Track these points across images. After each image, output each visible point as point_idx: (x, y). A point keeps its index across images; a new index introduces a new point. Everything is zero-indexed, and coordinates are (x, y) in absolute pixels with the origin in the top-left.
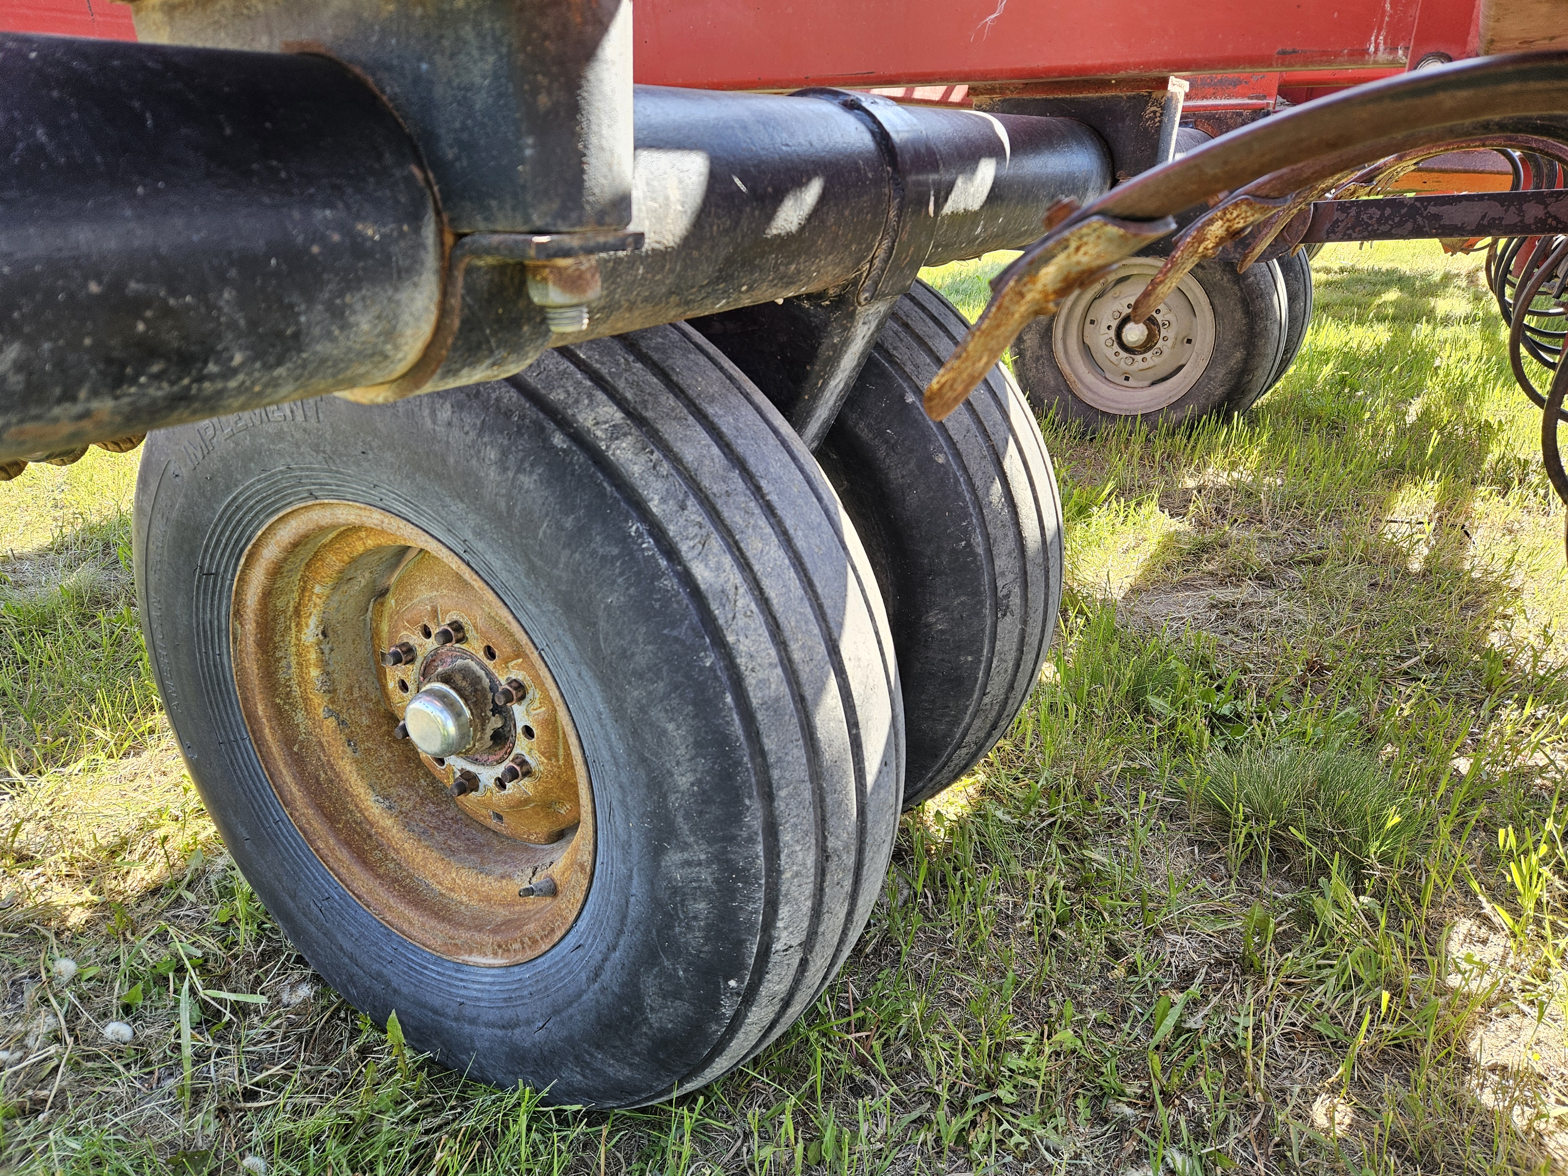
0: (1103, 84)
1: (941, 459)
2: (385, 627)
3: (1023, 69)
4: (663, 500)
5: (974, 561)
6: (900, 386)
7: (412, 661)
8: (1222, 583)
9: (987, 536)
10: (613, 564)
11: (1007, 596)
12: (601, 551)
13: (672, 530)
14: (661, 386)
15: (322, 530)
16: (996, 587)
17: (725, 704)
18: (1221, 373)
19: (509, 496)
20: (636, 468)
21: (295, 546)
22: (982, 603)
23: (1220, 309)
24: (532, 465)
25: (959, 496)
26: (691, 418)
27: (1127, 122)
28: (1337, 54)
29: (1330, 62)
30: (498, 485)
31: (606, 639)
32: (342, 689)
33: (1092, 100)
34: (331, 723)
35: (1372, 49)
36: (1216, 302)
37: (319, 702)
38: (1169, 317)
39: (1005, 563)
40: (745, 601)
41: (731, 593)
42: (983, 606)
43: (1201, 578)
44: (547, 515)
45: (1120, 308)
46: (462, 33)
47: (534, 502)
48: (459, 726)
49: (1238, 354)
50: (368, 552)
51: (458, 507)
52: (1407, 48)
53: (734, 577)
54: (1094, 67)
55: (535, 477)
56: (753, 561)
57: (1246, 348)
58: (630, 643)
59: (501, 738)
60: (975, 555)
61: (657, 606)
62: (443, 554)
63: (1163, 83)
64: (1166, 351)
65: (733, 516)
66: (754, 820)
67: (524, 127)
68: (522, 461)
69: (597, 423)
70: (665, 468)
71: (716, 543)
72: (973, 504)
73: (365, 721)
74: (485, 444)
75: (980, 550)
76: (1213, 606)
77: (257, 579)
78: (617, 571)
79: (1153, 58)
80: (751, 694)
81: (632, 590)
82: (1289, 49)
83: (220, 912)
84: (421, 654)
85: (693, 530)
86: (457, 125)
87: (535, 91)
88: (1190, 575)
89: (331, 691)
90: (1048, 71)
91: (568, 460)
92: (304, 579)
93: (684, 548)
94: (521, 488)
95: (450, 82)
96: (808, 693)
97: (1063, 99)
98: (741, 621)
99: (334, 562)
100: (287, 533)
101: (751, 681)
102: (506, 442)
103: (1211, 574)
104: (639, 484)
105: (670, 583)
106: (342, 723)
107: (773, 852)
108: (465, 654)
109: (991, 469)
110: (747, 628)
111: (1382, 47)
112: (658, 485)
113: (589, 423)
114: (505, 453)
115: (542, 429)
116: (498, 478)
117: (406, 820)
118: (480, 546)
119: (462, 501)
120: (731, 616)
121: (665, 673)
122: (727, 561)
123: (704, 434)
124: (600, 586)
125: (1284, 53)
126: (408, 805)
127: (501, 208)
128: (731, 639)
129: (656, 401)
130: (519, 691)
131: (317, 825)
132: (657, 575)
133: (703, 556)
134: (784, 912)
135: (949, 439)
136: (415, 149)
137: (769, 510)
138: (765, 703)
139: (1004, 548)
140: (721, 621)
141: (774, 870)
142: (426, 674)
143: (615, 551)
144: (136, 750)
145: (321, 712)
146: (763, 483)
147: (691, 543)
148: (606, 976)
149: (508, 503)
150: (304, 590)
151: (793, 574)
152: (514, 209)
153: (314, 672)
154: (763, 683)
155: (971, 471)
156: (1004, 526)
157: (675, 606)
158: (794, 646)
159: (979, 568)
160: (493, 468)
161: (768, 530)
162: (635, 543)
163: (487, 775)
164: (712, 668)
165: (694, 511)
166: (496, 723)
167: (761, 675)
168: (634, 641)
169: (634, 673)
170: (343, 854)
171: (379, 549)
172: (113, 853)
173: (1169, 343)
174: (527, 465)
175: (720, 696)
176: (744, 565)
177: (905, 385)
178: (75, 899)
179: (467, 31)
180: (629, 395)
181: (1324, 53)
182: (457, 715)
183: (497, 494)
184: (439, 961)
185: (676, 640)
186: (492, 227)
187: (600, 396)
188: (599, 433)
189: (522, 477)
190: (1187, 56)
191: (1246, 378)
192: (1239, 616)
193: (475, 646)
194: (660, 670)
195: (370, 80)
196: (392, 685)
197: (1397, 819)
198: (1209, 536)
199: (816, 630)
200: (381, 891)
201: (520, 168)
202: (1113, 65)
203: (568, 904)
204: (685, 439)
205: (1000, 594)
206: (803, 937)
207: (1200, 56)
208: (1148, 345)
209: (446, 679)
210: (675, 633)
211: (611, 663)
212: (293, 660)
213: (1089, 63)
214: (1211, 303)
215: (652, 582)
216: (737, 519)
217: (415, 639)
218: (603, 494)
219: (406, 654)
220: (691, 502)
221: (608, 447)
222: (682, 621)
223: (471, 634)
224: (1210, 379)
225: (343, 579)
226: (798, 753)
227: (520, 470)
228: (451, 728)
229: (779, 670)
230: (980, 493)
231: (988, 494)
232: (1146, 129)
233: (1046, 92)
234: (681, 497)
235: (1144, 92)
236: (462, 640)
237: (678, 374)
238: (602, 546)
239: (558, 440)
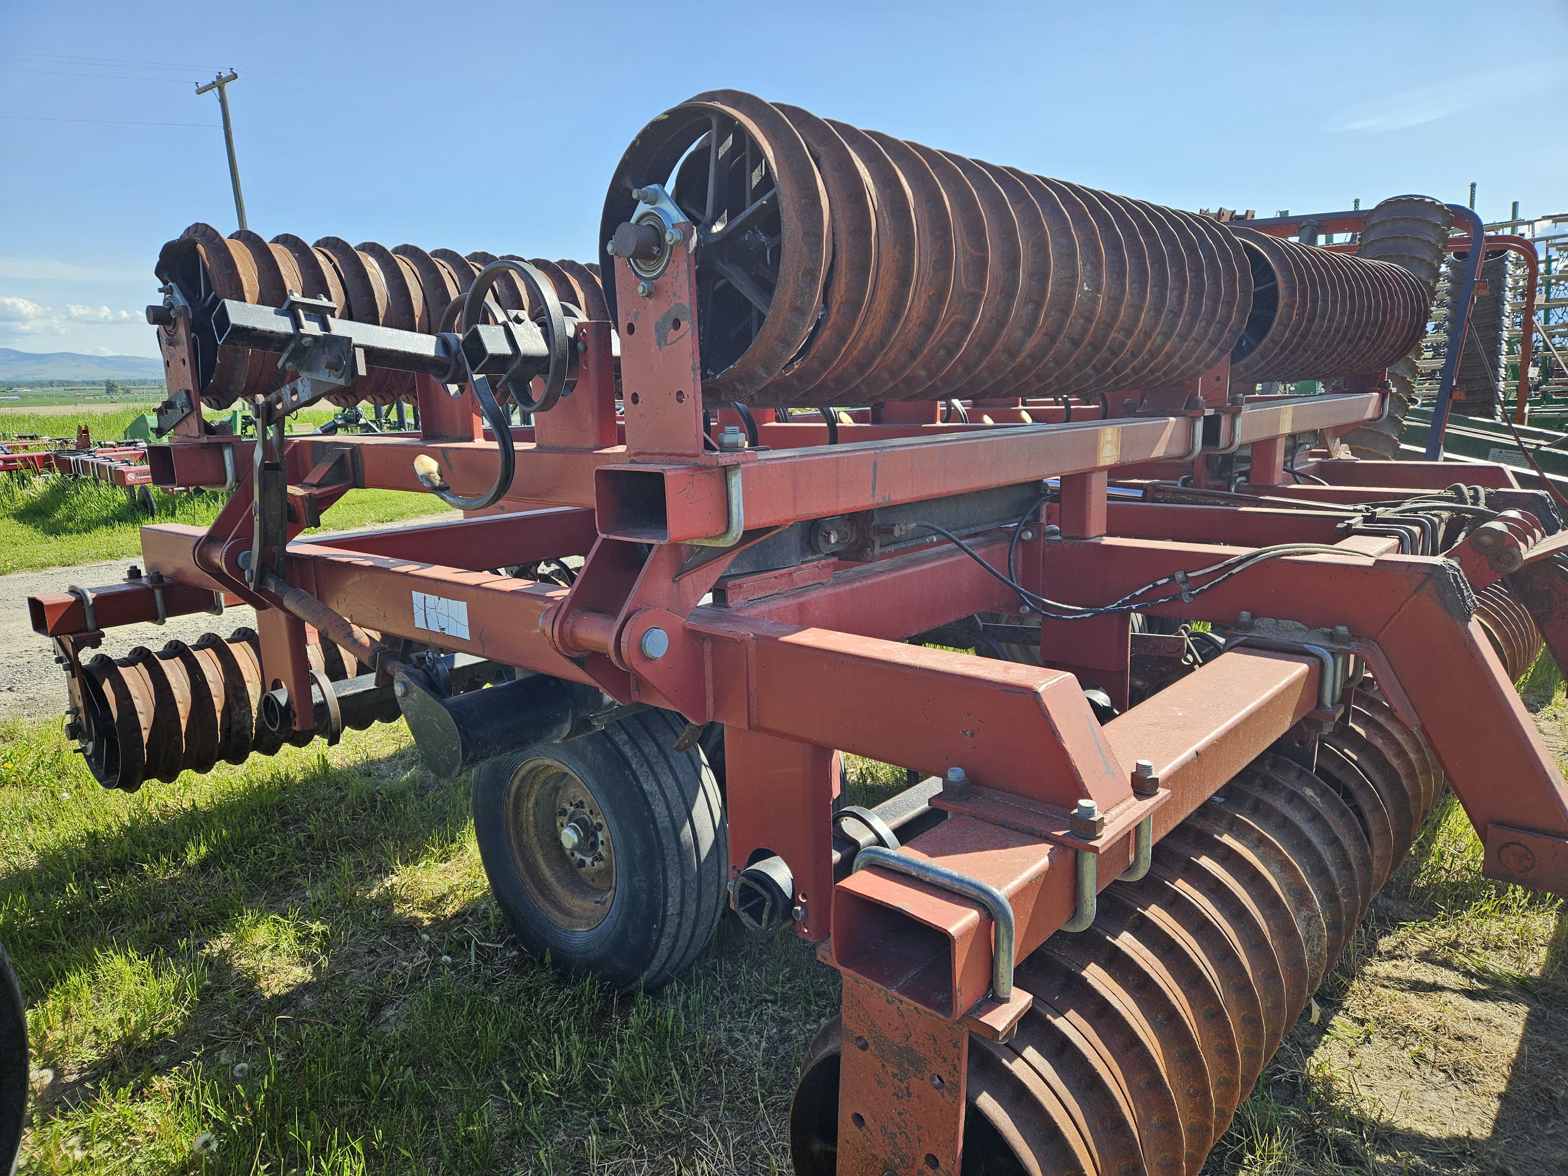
2: (558, 802)
7: (565, 815)
10: (620, 783)
14: (642, 728)
15: (539, 766)
17: (650, 828)
21: (530, 772)
30: (591, 757)
32: (540, 826)
34: (535, 839)
37: (532, 830)
44: (604, 767)
48: (579, 839)
50: (554, 774)
51: (580, 763)
53: (656, 788)
55: (601, 756)
58: (625, 809)
59: (594, 846)
62: (576, 777)
65: (658, 769)
66: (659, 867)
68: (598, 751)
69: (620, 740)
70: (639, 754)
71: (651, 778)
73: (548, 840)
77: (517, 782)
78: (620, 785)
80: (658, 825)
81: (624, 791)
83: (483, 924)
84: (569, 812)
85: (644, 773)
89: (536, 826)
91: (611, 751)
92: (532, 783)
93: (641, 779)
94: (597, 759)
96: (678, 826)
98: (657, 802)
99: (542, 777)
100: (528, 767)
105: (636, 789)
106: (539, 839)
107: (665, 878)
108: (584, 813)
112: (635, 759)
115: (604, 741)
116: (592, 755)
117: (559, 880)
118: (585, 775)
119: (581, 761)
122: (654, 783)
126: (560, 874)
130: (600, 827)
131: (527, 879)
133: (647, 781)
134: (670, 900)
137: (671, 768)
140: (651, 802)
141: (666, 885)
142: (570, 821)
143: (620, 778)
144: (446, 860)
145: (532, 834)
147: (644, 777)
148: (618, 925)
149: (594, 763)
150: (531, 787)
151: (676, 788)
153: (531, 818)
157: (637, 797)
160: (591, 753)
161: (669, 774)
162: (626, 776)
163: (588, 860)
165: (645, 768)
166: (592, 839)
170: (535, 891)
171: (557, 773)
172: (438, 901)
174: (600, 753)
176: (659, 785)
178: (425, 916)
182: (579, 835)
183: (591, 760)
184: (566, 931)
185: (637, 807)
187: (622, 732)
188: (620, 743)
189: (598, 756)
193: (587, 810)
194: (631, 816)
196: (558, 824)
199: (683, 806)
200: (547, 905)
203: (608, 904)
204: (647, 746)
206: (678, 911)
209: (576, 822)
210: (636, 805)
212: (524, 813)
215: (630, 789)
216: (660, 770)
217: (567, 807)
219: (564, 812)
221: (622, 748)
223: (586, 805)
225: (545, 783)
226: (673, 846)
228: (576, 840)
236: (583, 807)
237: (648, 723)
238: (617, 777)
239: (609, 745)
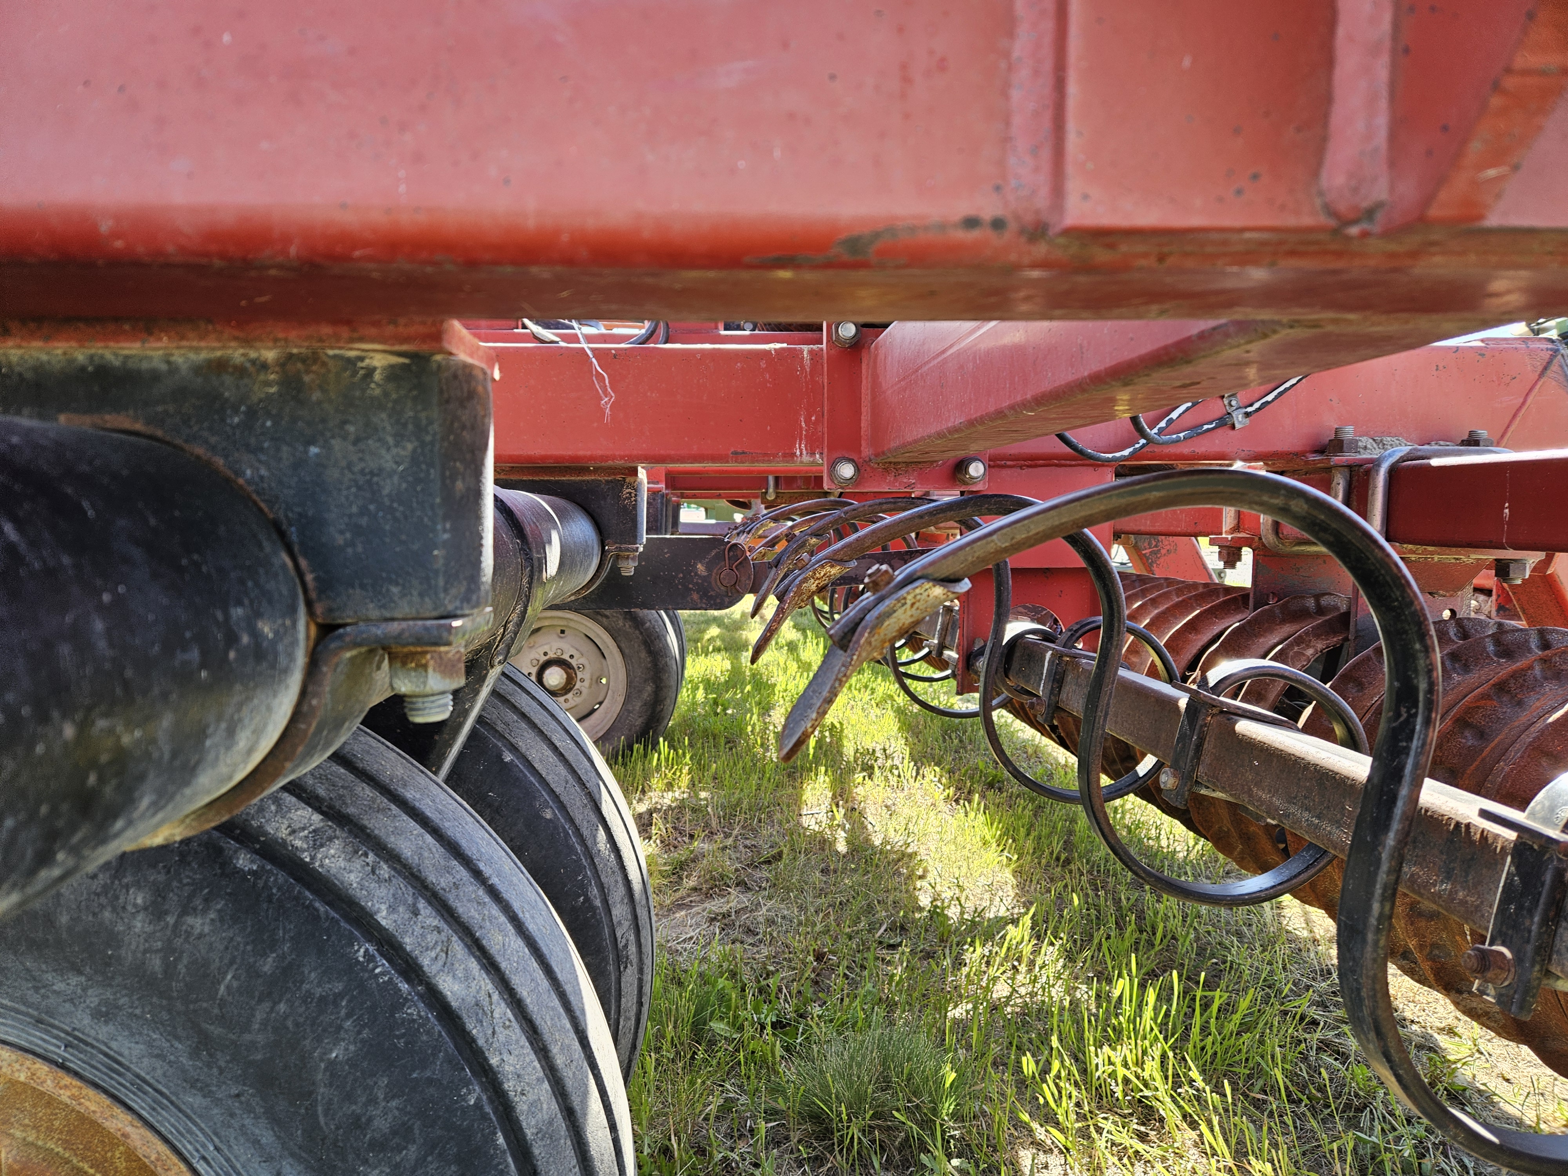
0: (584, 470)
1: (548, 815)
3: (520, 456)
4: (392, 909)
5: (594, 915)
6: (496, 746)
8: (708, 896)
9: (601, 887)
10: (336, 1004)
11: (626, 946)
12: (318, 991)
13: (408, 942)
14: (351, 777)
16: (616, 939)
17: (496, 1147)
18: (638, 705)
19: (169, 949)
20: (352, 877)
22: (605, 959)
23: (627, 651)
24: (206, 900)
25: (571, 849)
26: (393, 807)
27: (609, 500)
28: (775, 456)
29: (769, 461)
30: (149, 937)
31: (326, 1113)
33: (575, 482)
35: (798, 453)
36: (623, 645)
38: (582, 661)
39: (620, 911)
40: (502, 1011)
41: (486, 1003)
42: (607, 963)
43: (689, 896)
44: (232, 962)
45: (537, 657)
46: (375, 420)
47: (211, 948)
49: (649, 688)
52: (821, 454)
53: (485, 984)
54: (585, 457)
55: (213, 915)
56: (499, 959)
57: (655, 682)
58: (366, 1105)
60: (593, 908)
61: (401, 1044)
63: (635, 472)
64: (585, 691)
65: (467, 911)
67: (440, 512)
68: (190, 898)
69: (293, 832)
70: (385, 870)
71: (458, 948)
72: (584, 854)
74: (127, 887)
75: (598, 903)
76: (713, 920)
78: (343, 1012)
79: (635, 452)
80: (524, 1124)
81: (366, 1033)
82: (739, 450)
85: (432, 938)
86: (355, 509)
87: (453, 478)
88: (678, 895)
90: (544, 458)
91: (261, 883)
93: (425, 961)
94: (188, 934)
95: (349, 466)
97: (548, 481)
98: (502, 1035)
101: (522, 1107)
102: (162, 878)
103: (695, 889)
104: (360, 895)
105: (416, 1010)
109: (593, 818)
110: (508, 1043)
111: (804, 452)
112: (382, 892)
113: (283, 833)
114: (160, 893)
115: (219, 851)
116: (149, 929)
119: (80, 973)
120: (490, 1032)
121: (417, 1132)
122: (473, 965)
123: (413, 823)
124: (319, 1039)
125: (735, 453)
127: (403, 595)
128: (494, 1061)
129: (353, 795)
132: (398, 1002)
133: (448, 967)
135: (552, 792)
136: (282, 535)
138: (540, 1130)
139: (617, 894)
140: (481, 1042)
143: (339, 987)
146: (482, 866)
147: (433, 954)
149: (165, 959)
151: (535, 965)
152: (421, 595)
154: (535, 1104)
155: (577, 822)
156: (613, 872)
157: (425, 1038)
158: (555, 1050)
159: (599, 922)
160: (140, 917)
161: (502, 918)
162: (364, 969)
164: (478, 1106)
165: (428, 916)
167: (531, 1097)
168: (372, 1101)
169: (373, 1145)
173: (587, 683)
174: (198, 902)
175: (490, 1139)
176: (490, 965)
177: (500, 744)
179: (382, 419)
180: (321, 791)
181: (766, 455)
183: (145, 951)
185: (430, 1081)
186: (388, 615)
188: (298, 843)
189: (190, 920)
190: (662, 452)
191: (659, 709)
192: (737, 924)
194: (410, 1129)
195: (219, 461)
197: (954, 1075)
198: (681, 854)
199: (568, 1024)
201: (436, 552)
202: (602, 456)
204: (397, 832)
205: (620, 946)
207: (673, 452)
208: (568, 687)
210: (428, 1073)
211: (335, 1144)
213: (581, 453)
214: (619, 647)
215: (392, 1015)
216: (473, 913)
218: (316, 917)
220: (422, 904)
221: (313, 858)
222: (434, 1055)
224: (629, 712)
227: (186, 909)
229: (546, 1085)
230: (589, 843)
231: (595, 843)
232: (625, 506)
233: (532, 475)
234: (410, 900)
235: (619, 477)
237: (362, 760)
238: (319, 985)
239: (244, 861)
